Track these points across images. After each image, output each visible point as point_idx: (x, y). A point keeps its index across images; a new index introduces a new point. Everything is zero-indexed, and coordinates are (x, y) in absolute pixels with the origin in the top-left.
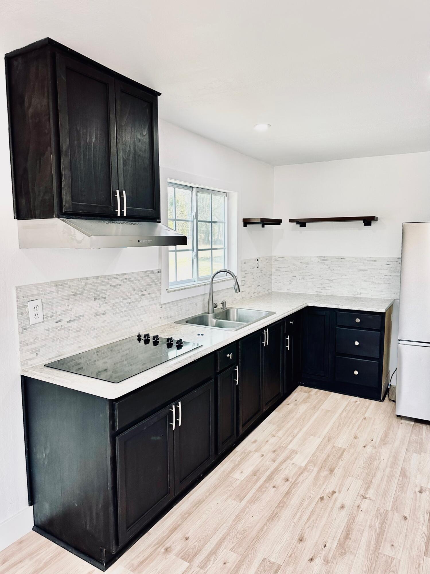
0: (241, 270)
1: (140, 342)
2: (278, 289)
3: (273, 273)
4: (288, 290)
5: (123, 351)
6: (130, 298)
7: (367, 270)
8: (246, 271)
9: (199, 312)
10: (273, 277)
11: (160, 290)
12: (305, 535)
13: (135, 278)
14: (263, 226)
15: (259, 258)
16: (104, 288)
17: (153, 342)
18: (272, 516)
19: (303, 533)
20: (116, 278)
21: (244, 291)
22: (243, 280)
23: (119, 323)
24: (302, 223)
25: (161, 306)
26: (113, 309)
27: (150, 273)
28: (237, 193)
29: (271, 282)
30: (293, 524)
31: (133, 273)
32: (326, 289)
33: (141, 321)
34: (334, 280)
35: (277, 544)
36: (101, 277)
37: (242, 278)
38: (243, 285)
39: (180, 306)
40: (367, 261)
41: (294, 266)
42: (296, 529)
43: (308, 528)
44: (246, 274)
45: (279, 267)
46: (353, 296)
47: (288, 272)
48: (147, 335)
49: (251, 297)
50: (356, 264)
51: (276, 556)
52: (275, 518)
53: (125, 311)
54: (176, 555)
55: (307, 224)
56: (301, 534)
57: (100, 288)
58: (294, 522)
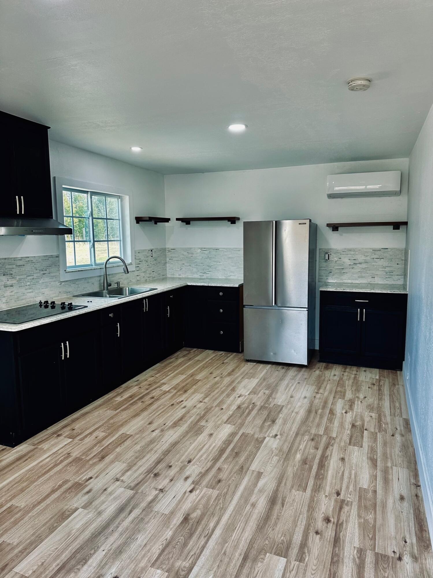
0: (135, 258)
1: (41, 307)
2: (172, 275)
3: (167, 262)
4: (179, 275)
5: (29, 315)
6: (33, 276)
7: (234, 258)
8: (140, 259)
9: (96, 289)
10: (168, 265)
11: (59, 270)
12: (154, 421)
13: (37, 260)
14: (156, 223)
15: (153, 249)
16: (11, 267)
17: (51, 306)
20: (20, 260)
21: (139, 274)
22: (138, 267)
23: (24, 293)
24: (187, 221)
25: (60, 283)
26: (18, 283)
27: (50, 258)
28: (128, 196)
29: (166, 269)
31: (34, 257)
32: (207, 274)
33: (43, 294)
34: (212, 266)
36: (8, 259)
37: (137, 264)
38: (138, 270)
39: (78, 284)
40: (234, 251)
41: (183, 256)
44: (140, 261)
45: (171, 257)
46: (225, 278)
47: (179, 261)
48: (46, 302)
49: (146, 280)
50: (226, 253)
51: (131, 432)
53: (29, 285)
55: (191, 222)
56: (151, 421)
57: (7, 267)
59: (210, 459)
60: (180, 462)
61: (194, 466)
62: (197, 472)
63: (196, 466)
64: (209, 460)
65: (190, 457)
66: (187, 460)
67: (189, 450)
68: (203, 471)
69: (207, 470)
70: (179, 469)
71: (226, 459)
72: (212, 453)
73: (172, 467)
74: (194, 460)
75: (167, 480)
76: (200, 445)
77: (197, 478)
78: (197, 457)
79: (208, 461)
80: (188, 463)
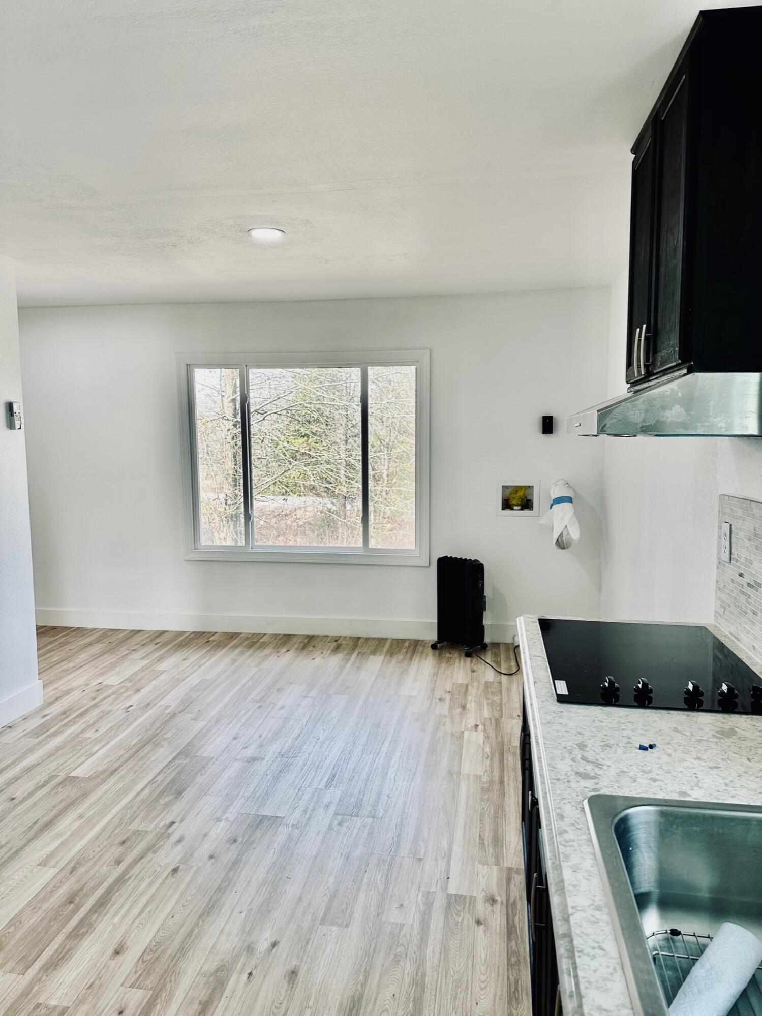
12: (285, 986)
18: (357, 1010)
19: (290, 989)
30: (311, 1004)
35: (333, 955)
42: (305, 992)
43: (280, 1004)
51: (331, 935)
52: (350, 1006)
54: (475, 898)
56: (295, 985)
58: (309, 1009)
59: (133, 881)
60: (195, 868)
61: (166, 863)
62: (162, 853)
63: (162, 864)
64: (135, 879)
65: (174, 880)
66: (180, 873)
67: (177, 896)
68: (150, 855)
69: (142, 858)
70: (195, 855)
71: (101, 883)
72: (125, 896)
73: (208, 856)
74: (166, 875)
75: (213, 834)
76: (150, 912)
77: (162, 843)
78: (160, 881)
79: (137, 876)
80: (179, 866)
